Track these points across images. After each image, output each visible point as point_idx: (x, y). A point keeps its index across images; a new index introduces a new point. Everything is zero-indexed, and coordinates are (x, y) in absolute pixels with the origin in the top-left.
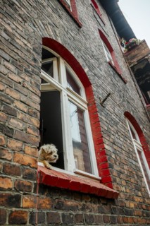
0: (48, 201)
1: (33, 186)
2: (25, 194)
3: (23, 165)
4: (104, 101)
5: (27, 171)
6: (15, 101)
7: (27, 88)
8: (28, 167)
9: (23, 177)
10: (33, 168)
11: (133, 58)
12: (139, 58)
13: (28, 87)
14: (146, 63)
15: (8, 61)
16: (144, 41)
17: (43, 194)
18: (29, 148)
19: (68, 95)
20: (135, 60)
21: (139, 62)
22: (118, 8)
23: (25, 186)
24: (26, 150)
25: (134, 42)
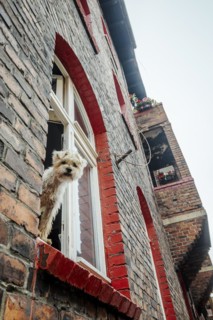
0: (51, 312)
1: (28, 274)
2: (11, 289)
3: (12, 221)
4: (120, 161)
5: (19, 238)
6: (12, 96)
7: (32, 87)
8: (22, 230)
9: (11, 249)
10: (30, 233)
11: (145, 122)
12: (153, 123)
13: (34, 85)
14: (159, 132)
15: (9, 28)
16: (161, 104)
17: (42, 295)
18: (27, 191)
19: (75, 136)
20: (147, 125)
21: (152, 128)
22: (134, 57)
23: (12, 270)
24: (21, 193)
25: (149, 103)
